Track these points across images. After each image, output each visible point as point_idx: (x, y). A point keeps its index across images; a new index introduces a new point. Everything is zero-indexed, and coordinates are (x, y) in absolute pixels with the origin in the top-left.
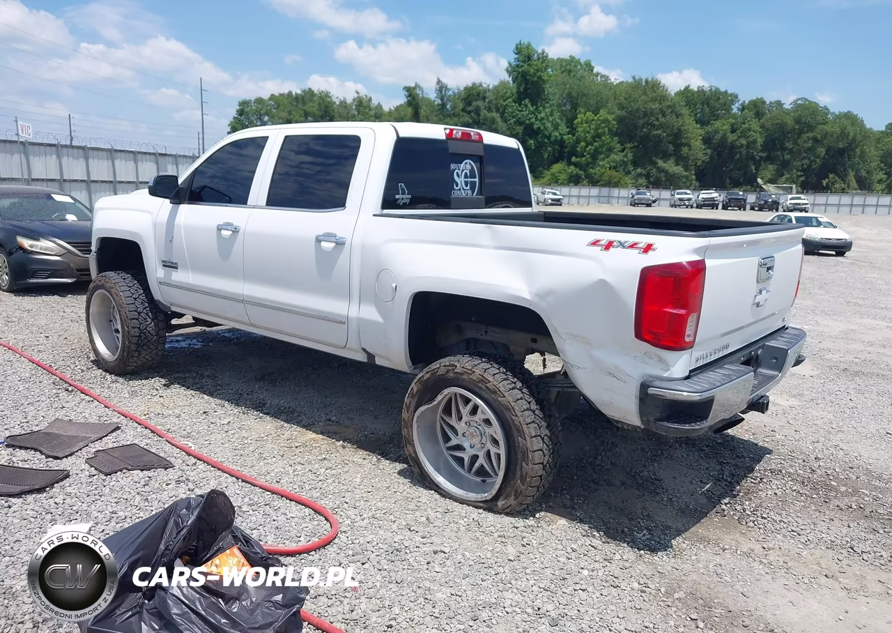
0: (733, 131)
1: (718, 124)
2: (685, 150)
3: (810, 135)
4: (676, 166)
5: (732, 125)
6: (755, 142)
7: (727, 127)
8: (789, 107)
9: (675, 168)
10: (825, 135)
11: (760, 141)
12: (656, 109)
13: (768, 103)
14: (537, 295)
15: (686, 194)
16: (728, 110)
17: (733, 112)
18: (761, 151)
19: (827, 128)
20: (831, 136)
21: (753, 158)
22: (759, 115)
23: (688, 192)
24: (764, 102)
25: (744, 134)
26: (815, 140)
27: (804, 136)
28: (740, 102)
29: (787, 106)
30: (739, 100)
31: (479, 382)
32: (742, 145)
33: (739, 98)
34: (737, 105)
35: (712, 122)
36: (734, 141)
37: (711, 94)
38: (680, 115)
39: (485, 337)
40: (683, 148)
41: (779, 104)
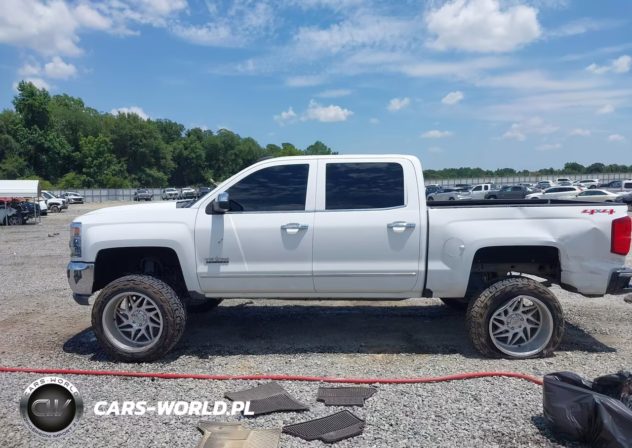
0: (186, 149)
1: (175, 144)
2: (163, 161)
3: (233, 151)
4: (159, 172)
5: (184, 145)
6: (200, 155)
7: (181, 146)
8: (217, 134)
9: (158, 173)
10: (241, 152)
11: (204, 155)
12: (139, 134)
13: (203, 131)
14: (559, 239)
15: (173, 190)
16: (179, 135)
17: (183, 136)
18: (205, 162)
19: (241, 147)
20: (244, 152)
21: (200, 166)
22: (200, 138)
23: (174, 189)
24: (201, 131)
25: (193, 151)
26: (236, 154)
27: (229, 152)
28: (186, 130)
29: (215, 134)
30: (185, 129)
31: (534, 290)
32: (193, 158)
33: (185, 127)
34: (184, 132)
35: (171, 143)
36: (187, 155)
37: (166, 124)
38: (156, 138)
39: (481, 270)
40: (161, 160)
41: (210, 132)
